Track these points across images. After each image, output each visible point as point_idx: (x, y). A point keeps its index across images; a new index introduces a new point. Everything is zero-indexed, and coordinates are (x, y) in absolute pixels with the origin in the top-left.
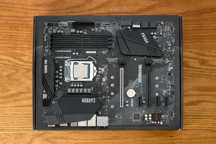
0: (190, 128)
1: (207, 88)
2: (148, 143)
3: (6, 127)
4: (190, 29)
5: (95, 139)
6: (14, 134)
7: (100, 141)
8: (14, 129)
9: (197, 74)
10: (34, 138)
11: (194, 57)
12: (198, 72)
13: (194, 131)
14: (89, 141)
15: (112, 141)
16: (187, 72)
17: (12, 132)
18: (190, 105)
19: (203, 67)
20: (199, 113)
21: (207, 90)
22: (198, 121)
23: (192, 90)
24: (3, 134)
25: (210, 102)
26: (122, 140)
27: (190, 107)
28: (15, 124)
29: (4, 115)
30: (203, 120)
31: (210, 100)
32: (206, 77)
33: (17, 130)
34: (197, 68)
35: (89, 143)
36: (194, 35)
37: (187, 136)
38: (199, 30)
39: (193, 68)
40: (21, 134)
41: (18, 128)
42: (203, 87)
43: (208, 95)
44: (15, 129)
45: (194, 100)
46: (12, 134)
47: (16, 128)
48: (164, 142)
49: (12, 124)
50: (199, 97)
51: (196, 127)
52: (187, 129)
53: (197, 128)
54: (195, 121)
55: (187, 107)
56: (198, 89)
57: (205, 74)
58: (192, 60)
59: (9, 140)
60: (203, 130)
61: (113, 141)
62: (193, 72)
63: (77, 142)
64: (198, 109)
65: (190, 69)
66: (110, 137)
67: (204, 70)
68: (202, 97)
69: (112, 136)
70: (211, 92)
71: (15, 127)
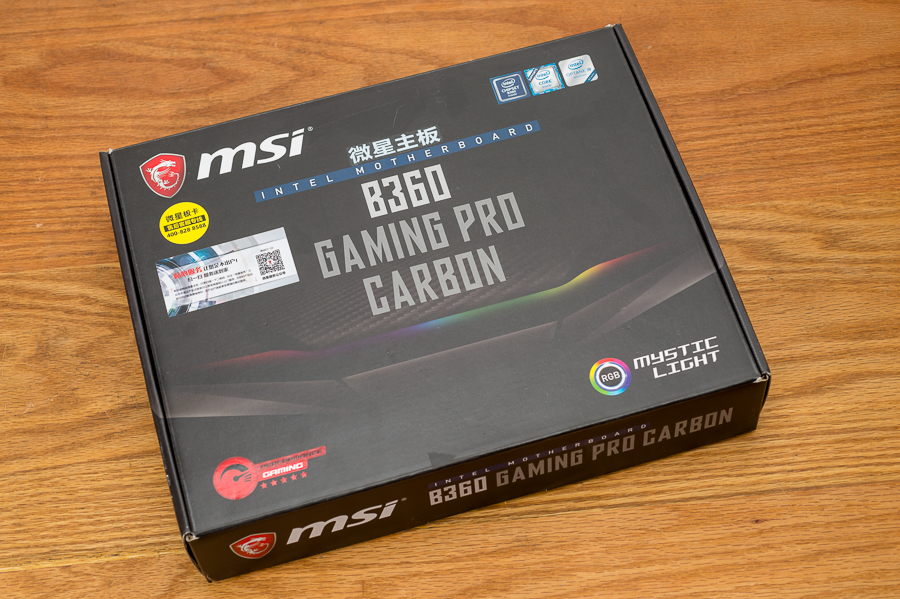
0: (831, 481)
1: (867, 326)
2: (662, 553)
3: (70, 539)
4: (760, 136)
5: (441, 558)
6: (101, 566)
7: (462, 564)
8: (100, 545)
9: (817, 281)
10: (186, 573)
11: (793, 226)
12: (818, 275)
13: (848, 490)
14: (414, 569)
15: (513, 558)
16: (775, 277)
17: (94, 561)
18: (813, 393)
19: (835, 254)
20: (855, 421)
21: (867, 334)
22: (857, 451)
23: (809, 337)
24: (57, 572)
25: (890, 374)
26: (554, 551)
27: (812, 400)
28: (104, 527)
29: (63, 496)
30: (876, 444)
31: (890, 370)
32: (855, 287)
33: (114, 551)
34: (812, 261)
35: (415, 575)
36: (779, 153)
37: (823, 513)
38: (793, 137)
39: (795, 261)
40: (130, 563)
41: (117, 542)
42: (849, 325)
43: (877, 351)
44: (106, 545)
45: (823, 374)
46: (92, 566)
47: (110, 540)
48: (729, 547)
49: (92, 528)
50: (842, 361)
51: (853, 474)
52: (817, 487)
53: (860, 480)
54: (844, 452)
55: (800, 401)
56: (829, 334)
57: (848, 276)
58: (786, 237)
59: (78, 591)
60: (885, 483)
61: (517, 558)
62: (801, 276)
63: (364, 578)
64: (849, 407)
65: (787, 267)
66: (500, 546)
67: (842, 266)
68: (856, 360)
69: (510, 538)
70: (887, 337)
71: (104, 536)
